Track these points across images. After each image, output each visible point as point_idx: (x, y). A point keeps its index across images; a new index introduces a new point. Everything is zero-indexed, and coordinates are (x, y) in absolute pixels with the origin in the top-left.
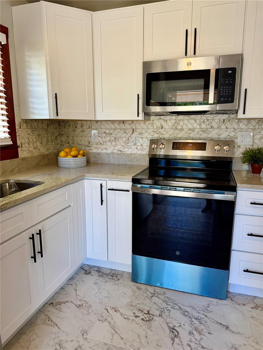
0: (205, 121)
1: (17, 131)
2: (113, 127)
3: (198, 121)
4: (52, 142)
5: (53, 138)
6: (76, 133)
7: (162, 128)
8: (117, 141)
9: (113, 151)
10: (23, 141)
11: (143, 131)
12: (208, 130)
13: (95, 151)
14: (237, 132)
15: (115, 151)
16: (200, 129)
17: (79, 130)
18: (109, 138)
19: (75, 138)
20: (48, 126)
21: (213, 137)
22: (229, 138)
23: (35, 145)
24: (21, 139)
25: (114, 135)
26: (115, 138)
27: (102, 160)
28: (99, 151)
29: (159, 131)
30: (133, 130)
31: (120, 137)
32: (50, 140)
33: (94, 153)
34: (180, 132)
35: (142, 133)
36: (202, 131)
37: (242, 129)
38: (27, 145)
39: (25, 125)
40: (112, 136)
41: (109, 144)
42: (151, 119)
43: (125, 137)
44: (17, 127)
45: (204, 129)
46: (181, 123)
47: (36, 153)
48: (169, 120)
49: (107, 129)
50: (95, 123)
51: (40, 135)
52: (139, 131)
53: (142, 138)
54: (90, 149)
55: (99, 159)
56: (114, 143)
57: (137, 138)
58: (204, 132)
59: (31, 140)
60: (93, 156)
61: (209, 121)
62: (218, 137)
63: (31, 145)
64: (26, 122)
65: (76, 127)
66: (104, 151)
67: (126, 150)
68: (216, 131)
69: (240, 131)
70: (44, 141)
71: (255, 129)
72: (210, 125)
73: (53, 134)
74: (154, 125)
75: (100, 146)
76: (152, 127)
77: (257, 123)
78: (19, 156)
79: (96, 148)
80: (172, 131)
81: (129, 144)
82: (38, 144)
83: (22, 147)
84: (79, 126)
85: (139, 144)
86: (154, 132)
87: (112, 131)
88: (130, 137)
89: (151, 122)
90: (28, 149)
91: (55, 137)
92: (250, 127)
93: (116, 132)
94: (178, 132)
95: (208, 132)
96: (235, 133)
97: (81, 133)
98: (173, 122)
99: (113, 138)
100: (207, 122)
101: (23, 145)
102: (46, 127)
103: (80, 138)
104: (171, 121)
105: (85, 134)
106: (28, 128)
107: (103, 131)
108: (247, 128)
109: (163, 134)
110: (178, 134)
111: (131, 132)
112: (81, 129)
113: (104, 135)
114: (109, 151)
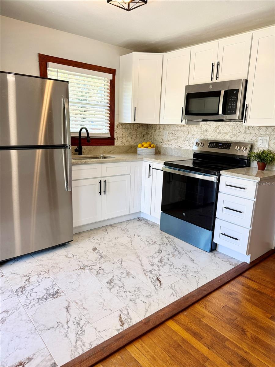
0: (236, 127)
1: (115, 130)
2: (177, 129)
3: (231, 127)
4: (140, 138)
5: (141, 135)
6: (156, 133)
7: (207, 131)
8: (178, 139)
9: (175, 147)
10: (119, 136)
11: (195, 133)
12: (238, 134)
13: (165, 146)
14: (257, 137)
15: (176, 147)
16: (232, 133)
17: (157, 131)
18: (174, 137)
19: (155, 136)
20: (138, 128)
21: (240, 140)
22: (251, 141)
23: (127, 139)
24: (117, 135)
25: (177, 135)
26: (177, 138)
27: (168, 153)
28: (167, 146)
29: (205, 133)
30: (189, 131)
31: (180, 137)
32: (138, 137)
33: (163, 147)
34: (218, 135)
35: (194, 134)
36: (233, 135)
37: (262, 135)
38: (121, 138)
39: (121, 126)
40: (176, 135)
41: (173, 141)
42: (201, 124)
43: (183, 137)
44: (115, 127)
45: (234, 133)
46: (220, 128)
47: (127, 144)
48: (212, 125)
49: (173, 130)
50: (166, 126)
51: (131, 133)
52: (192, 132)
53: (194, 138)
54: (162, 144)
55: (166, 152)
56: (176, 141)
57: (191, 138)
58: (234, 135)
59: (124, 136)
60: (163, 150)
61: (239, 127)
62: (244, 140)
63: (124, 139)
64: (122, 124)
65: (156, 129)
66: (170, 146)
67: (183, 146)
68: (243, 135)
69: (260, 136)
70: (134, 137)
71: (271, 135)
72: (239, 130)
73: (141, 133)
74: (202, 129)
75: (168, 143)
76: (200, 131)
77: (273, 130)
78: (115, 145)
79: (165, 144)
80: (213, 134)
81: (185, 142)
82: (129, 138)
83: (117, 139)
84: (158, 128)
85: (191, 142)
86: (201, 134)
87: (176, 132)
88: (186, 137)
89: (200, 126)
90: (122, 141)
91: (143, 135)
92: (267, 134)
93: (178, 133)
94: (217, 134)
95: (237, 136)
96: (256, 138)
97: (158, 133)
98: (214, 126)
99: (176, 137)
100: (237, 127)
101: (118, 138)
102: (136, 128)
103: (157, 136)
104: (213, 126)
105: (161, 133)
106: (123, 128)
107: (171, 132)
108: (265, 134)
109: (207, 136)
110: (217, 136)
111: (187, 133)
112: (158, 131)
113: (171, 135)
114: (173, 147)
